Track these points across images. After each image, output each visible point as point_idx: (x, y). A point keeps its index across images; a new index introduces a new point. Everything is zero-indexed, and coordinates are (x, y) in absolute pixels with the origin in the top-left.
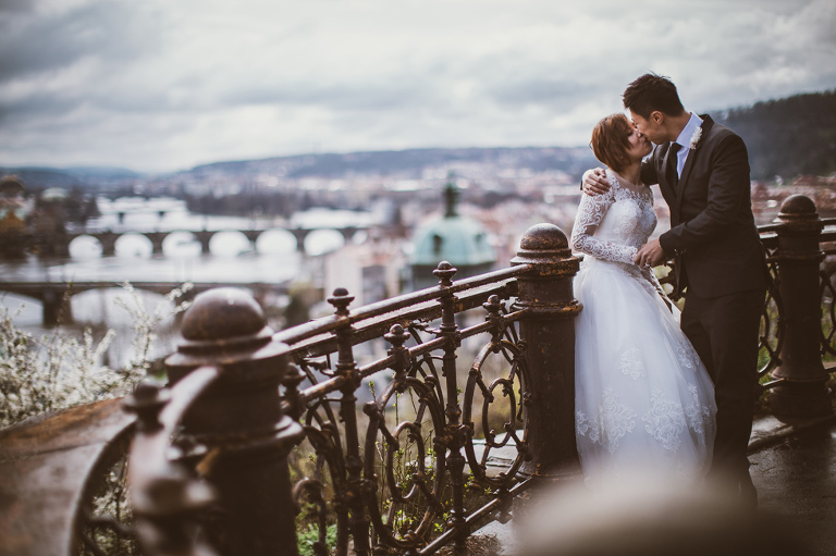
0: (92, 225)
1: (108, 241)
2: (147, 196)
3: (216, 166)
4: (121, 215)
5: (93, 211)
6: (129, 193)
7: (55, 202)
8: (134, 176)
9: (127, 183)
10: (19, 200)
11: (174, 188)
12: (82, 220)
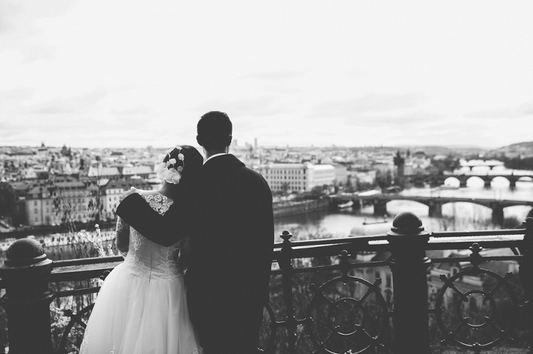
0: (456, 172)
1: (463, 180)
2: (485, 159)
3: (521, 144)
4: (471, 167)
5: (457, 165)
6: (476, 157)
7: (440, 161)
8: (480, 150)
9: (476, 153)
10: (423, 159)
11: (499, 155)
12: (452, 169)
